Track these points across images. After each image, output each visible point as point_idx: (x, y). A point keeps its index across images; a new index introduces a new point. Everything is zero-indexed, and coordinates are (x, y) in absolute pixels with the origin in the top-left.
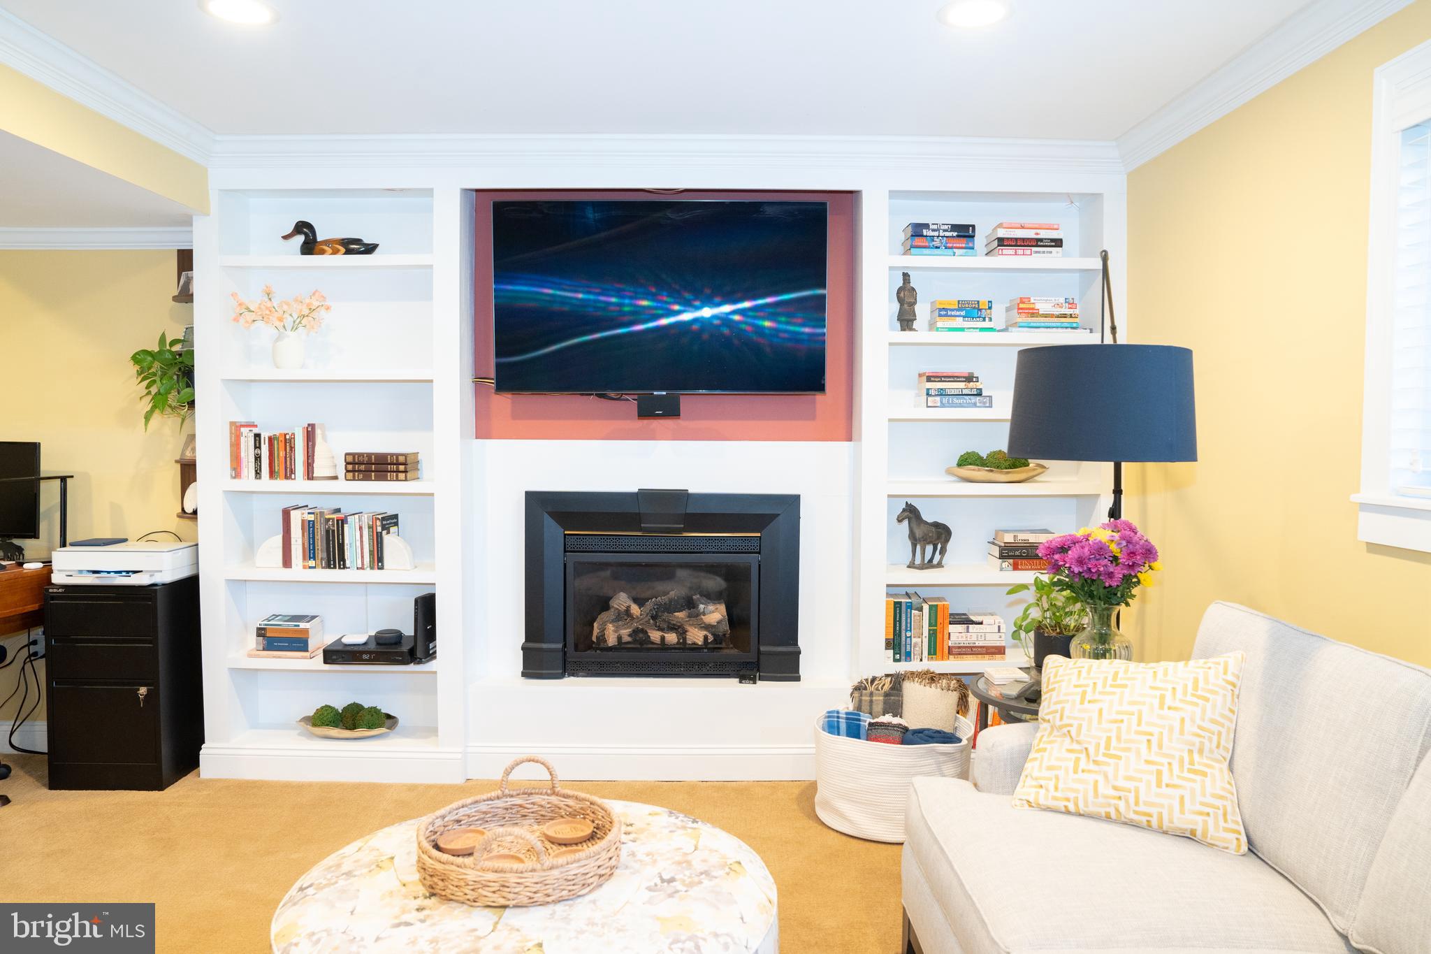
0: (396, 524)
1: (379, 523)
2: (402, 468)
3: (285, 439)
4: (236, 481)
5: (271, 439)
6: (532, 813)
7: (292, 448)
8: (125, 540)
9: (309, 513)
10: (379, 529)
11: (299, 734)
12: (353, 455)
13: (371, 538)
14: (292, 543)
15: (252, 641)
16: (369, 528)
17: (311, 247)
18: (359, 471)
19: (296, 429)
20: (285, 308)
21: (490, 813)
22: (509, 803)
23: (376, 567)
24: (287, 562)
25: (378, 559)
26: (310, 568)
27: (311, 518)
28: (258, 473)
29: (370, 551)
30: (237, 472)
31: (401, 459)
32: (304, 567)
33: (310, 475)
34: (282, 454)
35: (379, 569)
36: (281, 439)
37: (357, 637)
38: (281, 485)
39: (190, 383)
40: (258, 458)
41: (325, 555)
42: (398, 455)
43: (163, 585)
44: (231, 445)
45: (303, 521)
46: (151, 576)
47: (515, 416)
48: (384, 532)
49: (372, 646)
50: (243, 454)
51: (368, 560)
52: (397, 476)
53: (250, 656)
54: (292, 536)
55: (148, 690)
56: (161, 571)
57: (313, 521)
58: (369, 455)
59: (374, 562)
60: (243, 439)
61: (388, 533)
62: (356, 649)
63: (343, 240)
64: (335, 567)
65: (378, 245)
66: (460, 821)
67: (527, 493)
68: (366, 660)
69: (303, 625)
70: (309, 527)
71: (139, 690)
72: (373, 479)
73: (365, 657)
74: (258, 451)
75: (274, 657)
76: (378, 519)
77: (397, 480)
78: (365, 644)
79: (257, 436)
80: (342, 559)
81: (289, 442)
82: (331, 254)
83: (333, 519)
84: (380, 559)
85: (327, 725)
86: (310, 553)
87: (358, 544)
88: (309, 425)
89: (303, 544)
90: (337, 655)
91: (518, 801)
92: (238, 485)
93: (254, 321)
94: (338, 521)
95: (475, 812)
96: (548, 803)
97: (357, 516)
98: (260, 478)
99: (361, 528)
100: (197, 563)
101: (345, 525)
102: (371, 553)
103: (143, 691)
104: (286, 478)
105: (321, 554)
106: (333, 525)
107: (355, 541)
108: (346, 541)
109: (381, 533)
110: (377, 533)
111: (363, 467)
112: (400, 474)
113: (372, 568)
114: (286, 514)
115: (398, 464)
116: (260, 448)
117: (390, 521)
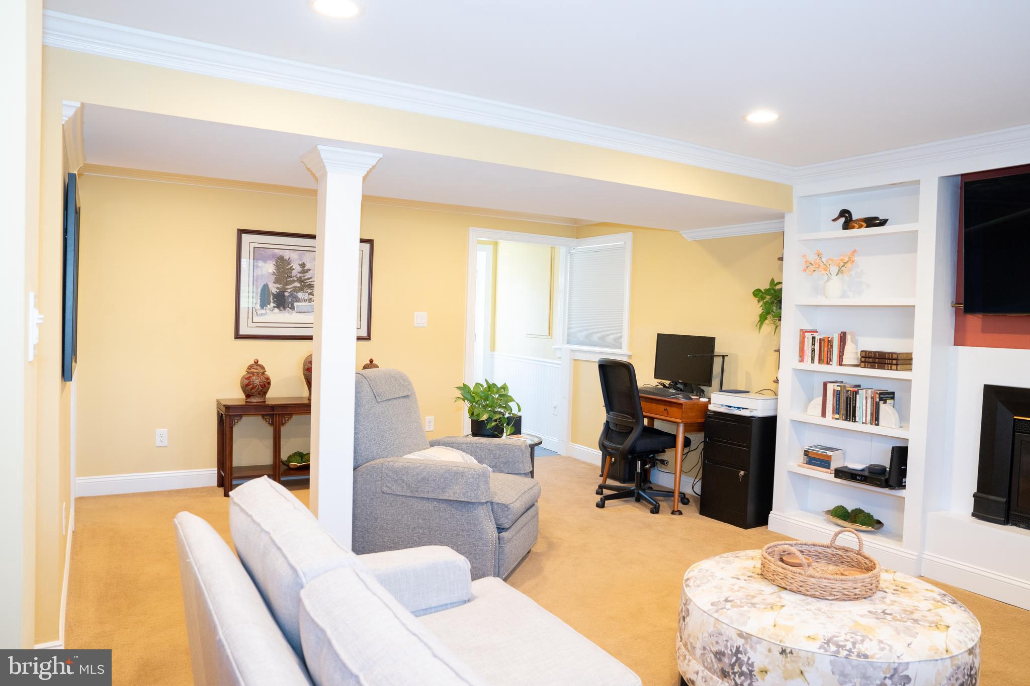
0: (893, 398)
1: (877, 396)
2: (894, 362)
3: (828, 340)
4: (801, 363)
5: (820, 340)
6: (847, 562)
7: (832, 346)
8: (749, 392)
9: (838, 386)
10: (878, 400)
11: (824, 520)
12: (865, 352)
13: (872, 405)
14: (827, 403)
15: (801, 458)
16: (872, 398)
17: (847, 225)
18: (869, 362)
19: (835, 334)
20: (830, 262)
21: (822, 554)
22: (835, 552)
23: (874, 423)
24: (824, 414)
25: (876, 419)
26: (836, 419)
27: (839, 388)
28: (813, 360)
29: (871, 413)
30: (802, 360)
31: (895, 356)
32: (833, 418)
33: (840, 363)
34: (826, 349)
35: (876, 425)
36: (826, 340)
37: (857, 465)
38: (824, 368)
40: (813, 351)
41: (845, 412)
42: (892, 354)
43: (759, 418)
44: (800, 343)
45: (834, 390)
46: (751, 411)
48: (881, 403)
49: (866, 473)
50: (805, 348)
51: (870, 418)
52: (891, 367)
53: (799, 466)
54: (827, 399)
55: (744, 473)
56: (756, 410)
57: (840, 391)
58: (875, 353)
59: (873, 420)
60: (806, 339)
61: (885, 403)
62: (854, 472)
63: (866, 218)
64: (850, 421)
65: (887, 220)
66: (803, 552)
67: (986, 388)
68: (858, 480)
69: (829, 453)
70: (837, 394)
71: (740, 472)
72: (876, 367)
73: (858, 478)
74: (813, 347)
75: (811, 469)
76: (877, 393)
77: (891, 369)
78: (863, 470)
79: (814, 338)
80: (854, 416)
81: (830, 342)
82: (858, 228)
83: (851, 391)
84: (877, 419)
85: (839, 517)
86: (837, 410)
87: (864, 407)
88: (842, 332)
89: (833, 404)
90: (841, 473)
91: (841, 553)
92: (802, 366)
93: (814, 271)
94: (853, 392)
95: (814, 550)
96: (857, 559)
97: (864, 390)
98: (814, 363)
99: (866, 398)
100: (777, 409)
101: (857, 395)
102: (872, 414)
103: (742, 473)
104: (828, 363)
105: (843, 411)
106: (851, 394)
107: (863, 405)
108: (857, 405)
109: (879, 402)
110: (876, 402)
111: (870, 360)
112: (893, 366)
113: (871, 424)
114: (825, 385)
115: (893, 359)
116: (814, 345)
117: (886, 396)
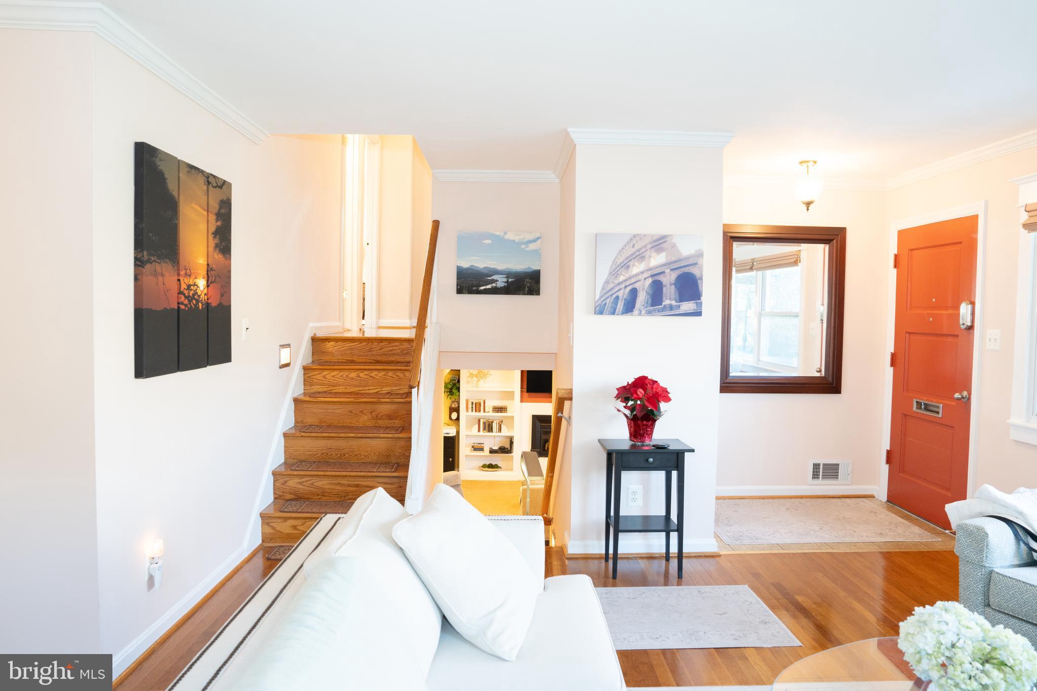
2: (505, 409)
5: (476, 403)
9: (484, 420)
10: (501, 423)
11: (478, 470)
12: (495, 407)
13: (499, 425)
14: (480, 427)
15: (470, 448)
16: (498, 423)
19: (482, 401)
24: (479, 431)
25: (500, 430)
28: (472, 411)
29: (498, 428)
30: (467, 411)
31: (505, 407)
32: (483, 432)
33: (484, 411)
34: (478, 406)
35: (500, 432)
36: (478, 403)
37: (496, 448)
38: (478, 414)
39: (459, 391)
40: (472, 407)
41: (488, 429)
44: (466, 404)
47: (529, 397)
49: (500, 449)
50: (470, 406)
51: (498, 430)
53: (470, 452)
54: (480, 425)
57: (486, 422)
58: (498, 407)
60: (470, 403)
61: (503, 424)
62: (496, 450)
64: (490, 432)
67: (533, 416)
68: (499, 453)
69: (483, 445)
70: (484, 423)
72: (499, 412)
75: (476, 452)
76: (500, 421)
78: (498, 449)
79: (472, 402)
80: (492, 430)
81: (480, 404)
85: (484, 467)
86: (484, 429)
88: (485, 400)
90: (492, 451)
92: (468, 413)
93: (474, 377)
97: (495, 420)
99: (496, 423)
100: (459, 432)
101: (493, 422)
103: (451, 459)
104: (479, 412)
106: (490, 422)
107: (495, 426)
108: (493, 426)
111: (496, 409)
112: (505, 411)
113: (498, 432)
114: (479, 420)
116: (473, 405)
117: (503, 421)
